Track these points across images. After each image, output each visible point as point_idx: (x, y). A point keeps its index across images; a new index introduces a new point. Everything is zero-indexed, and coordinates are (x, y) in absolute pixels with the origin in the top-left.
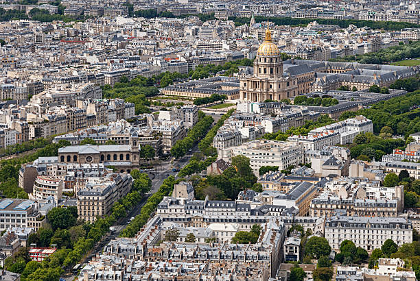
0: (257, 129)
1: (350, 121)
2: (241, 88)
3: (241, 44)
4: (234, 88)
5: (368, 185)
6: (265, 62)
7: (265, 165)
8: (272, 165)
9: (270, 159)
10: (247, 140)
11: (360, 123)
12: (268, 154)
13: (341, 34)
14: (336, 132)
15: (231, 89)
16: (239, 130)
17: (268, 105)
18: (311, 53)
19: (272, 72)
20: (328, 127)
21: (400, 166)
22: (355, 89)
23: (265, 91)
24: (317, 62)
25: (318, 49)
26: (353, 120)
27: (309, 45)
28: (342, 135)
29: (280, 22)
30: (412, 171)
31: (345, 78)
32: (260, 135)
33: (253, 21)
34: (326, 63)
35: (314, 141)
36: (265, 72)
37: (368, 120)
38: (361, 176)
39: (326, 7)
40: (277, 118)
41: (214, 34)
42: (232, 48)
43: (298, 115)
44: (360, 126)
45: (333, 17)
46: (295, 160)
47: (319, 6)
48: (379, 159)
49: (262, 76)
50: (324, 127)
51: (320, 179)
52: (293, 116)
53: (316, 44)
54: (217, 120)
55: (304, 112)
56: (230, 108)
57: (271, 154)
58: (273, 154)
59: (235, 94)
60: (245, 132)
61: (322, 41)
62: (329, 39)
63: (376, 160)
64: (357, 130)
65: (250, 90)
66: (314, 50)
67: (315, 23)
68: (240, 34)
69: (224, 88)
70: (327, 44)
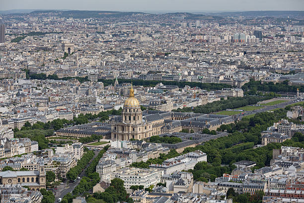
0: (126, 160)
1: (191, 154)
2: (112, 131)
3: (109, 99)
4: (107, 131)
5: (208, 199)
6: (130, 112)
7: (134, 185)
8: (139, 185)
9: (138, 180)
10: (119, 167)
11: (198, 155)
12: (136, 177)
13: (180, 92)
14: (182, 161)
15: (105, 131)
16: (114, 160)
17: (133, 143)
18: (160, 106)
19: (134, 119)
20: (176, 158)
21: (228, 186)
22: (192, 132)
23: (129, 132)
25: (164, 103)
26: (193, 153)
27: (158, 100)
30: (236, 189)
31: (185, 123)
34: (171, 113)
35: (167, 168)
36: (130, 119)
37: (204, 153)
38: (201, 192)
39: (168, 72)
40: (140, 152)
41: (89, 92)
42: (103, 102)
43: (154, 150)
44: (198, 157)
45: (173, 80)
46: (155, 182)
47: (163, 72)
48: (213, 180)
49: (127, 122)
50: (173, 159)
51: (173, 195)
52: (151, 150)
53: (163, 99)
54: (97, 153)
55: (159, 147)
56: (105, 145)
57: (138, 177)
58: (140, 178)
59: (108, 135)
61: (167, 97)
62: (172, 96)
63: (212, 181)
64: (196, 160)
65: (119, 132)
66: (162, 103)
67: (160, 84)
68: (108, 92)
69: (100, 131)
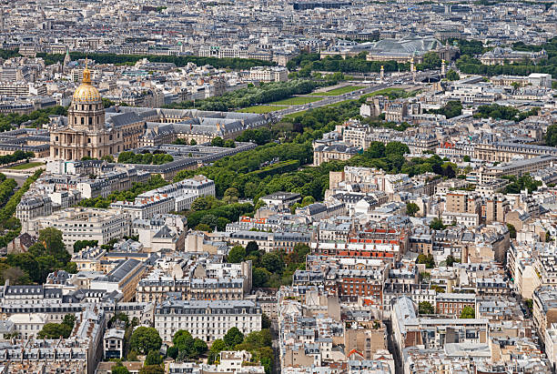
0: (71, 195)
1: (186, 182)
2: (51, 143)
3: (52, 87)
4: (42, 143)
5: (208, 261)
6: (83, 109)
7: (82, 239)
8: (89, 239)
9: (88, 231)
10: (58, 208)
11: (199, 184)
12: (85, 226)
13: (177, 74)
14: (169, 196)
15: (38, 144)
16: (49, 195)
17: (85, 164)
18: (140, 99)
19: (90, 123)
20: (159, 190)
21: (247, 237)
22: (194, 143)
23: (82, 146)
24: (147, 109)
25: (149, 93)
26: (190, 180)
27: (138, 88)
28: (178, 200)
29: (101, 59)
30: (262, 242)
31: (182, 128)
32: (75, 201)
33: (67, 58)
34: (158, 110)
35: (143, 207)
36: (82, 123)
37: (209, 181)
38: (200, 250)
39: (159, 40)
40: (97, 180)
41: (18, 75)
42: (40, 93)
43: (123, 175)
44: (199, 188)
45: (168, 53)
46: (119, 232)
47: (150, 40)
48: (222, 229)
49: (78, 128)
50: (155, 191)
51: (149, 256)
52: (117, 176)
53: (147, 86)
54: (21, 184)
55: (130, 171)
56: (38, 168)
57: (88, 225)
58: (92, 226)
59: (44, 151)
60: (56, 199)
61: (153, 83)
62: (163, 81)
63: (219, 230)
64: (196, 193)
65: (63, 145)
66: (144, 94)
67: (145, 60)
68: (51, 75)
69: (31, 144)
70: (160, 86)
